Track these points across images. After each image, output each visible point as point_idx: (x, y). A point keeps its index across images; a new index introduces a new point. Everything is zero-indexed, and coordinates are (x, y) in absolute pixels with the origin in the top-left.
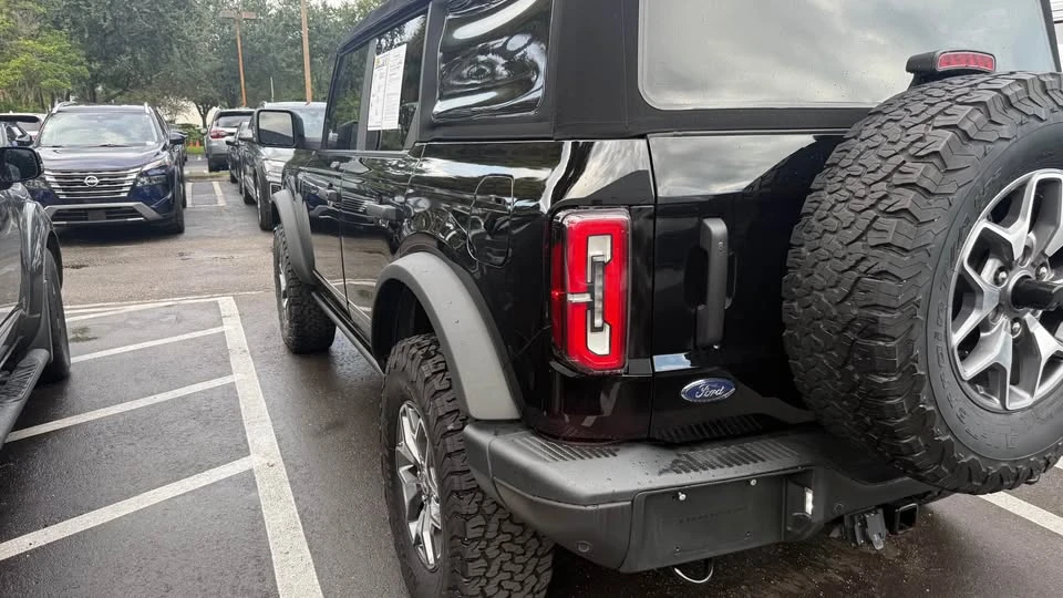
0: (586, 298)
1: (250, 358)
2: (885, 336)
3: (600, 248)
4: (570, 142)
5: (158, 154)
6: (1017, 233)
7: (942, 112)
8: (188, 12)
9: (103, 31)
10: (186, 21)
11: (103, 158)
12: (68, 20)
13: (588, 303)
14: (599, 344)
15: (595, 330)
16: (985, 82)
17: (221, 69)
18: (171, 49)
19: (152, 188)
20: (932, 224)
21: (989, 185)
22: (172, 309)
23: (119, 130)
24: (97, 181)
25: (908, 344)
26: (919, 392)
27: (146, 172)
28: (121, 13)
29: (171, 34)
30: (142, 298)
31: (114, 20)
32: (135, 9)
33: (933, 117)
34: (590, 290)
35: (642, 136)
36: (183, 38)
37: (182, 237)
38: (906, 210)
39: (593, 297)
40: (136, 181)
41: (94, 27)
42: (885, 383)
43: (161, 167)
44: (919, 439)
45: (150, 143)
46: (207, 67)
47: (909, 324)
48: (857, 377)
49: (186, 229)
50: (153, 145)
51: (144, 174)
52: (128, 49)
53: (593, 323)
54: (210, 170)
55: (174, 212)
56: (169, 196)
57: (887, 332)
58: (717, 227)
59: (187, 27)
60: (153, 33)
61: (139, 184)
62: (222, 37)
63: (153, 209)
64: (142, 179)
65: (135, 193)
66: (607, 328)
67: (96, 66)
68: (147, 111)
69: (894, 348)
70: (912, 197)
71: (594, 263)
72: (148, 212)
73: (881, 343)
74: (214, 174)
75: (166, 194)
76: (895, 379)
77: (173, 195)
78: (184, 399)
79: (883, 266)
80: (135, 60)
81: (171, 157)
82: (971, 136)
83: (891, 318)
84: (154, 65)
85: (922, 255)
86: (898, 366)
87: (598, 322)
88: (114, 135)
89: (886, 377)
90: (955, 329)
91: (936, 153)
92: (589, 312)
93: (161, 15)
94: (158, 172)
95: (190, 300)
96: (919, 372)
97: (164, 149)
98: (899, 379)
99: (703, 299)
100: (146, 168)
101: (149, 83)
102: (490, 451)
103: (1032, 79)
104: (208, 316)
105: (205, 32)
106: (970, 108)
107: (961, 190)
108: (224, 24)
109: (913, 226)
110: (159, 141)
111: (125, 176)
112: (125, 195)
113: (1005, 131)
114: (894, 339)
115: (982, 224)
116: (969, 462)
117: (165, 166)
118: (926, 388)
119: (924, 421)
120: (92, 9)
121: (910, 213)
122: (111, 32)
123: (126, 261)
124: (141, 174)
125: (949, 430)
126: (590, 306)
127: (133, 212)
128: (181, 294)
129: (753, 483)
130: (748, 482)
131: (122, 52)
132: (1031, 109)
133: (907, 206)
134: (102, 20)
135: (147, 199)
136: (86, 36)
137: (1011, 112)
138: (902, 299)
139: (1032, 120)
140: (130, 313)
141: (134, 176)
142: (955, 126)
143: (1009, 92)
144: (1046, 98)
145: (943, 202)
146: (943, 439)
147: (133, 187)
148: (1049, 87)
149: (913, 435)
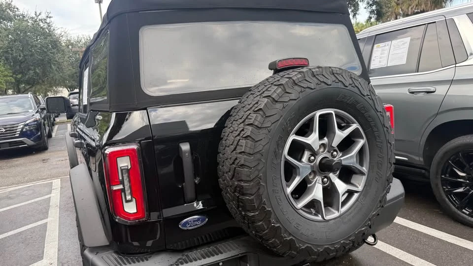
0: (121, 187)
1: (58, 210)
2: (248, 194)
3: (124, 163)
4: (115, 113)
5: (33, 115)
6: (313, 140)
7: (267, 90)
8: (57, 50)
9: (20, 61)
10: (57, 54)
11: (10, 119)
12: (3, 58)
13: (121, 189)
14: (131, 208)
15: (127, 201)
16: (288, 74)
17: (76, 73)
18: (51, 67)
19: (31, 131)
20: (261, 141)
21: (289, 120)
22: (30, 188)
23: (19, 106)
24: (4, 130)
25: (259, 197)
26: (270, 218)
27: (28, 124)
28: (27, 53)
29: (50, 60)
30: (18, 183)
31: (24, 56)
32: (33, 51)
33: (264, 92)
34: (122, 183)
35: (145, 109)
36: (56, 61)
37: (46, 151)
38: (248, 136)
39: (124, 186)
40: (23, 128)
41: (15, 60)
42: (253, 215)
43: (34, 121)
44: (276, 240)
45: (30, 111)
46: (68, 72)
47: (258, 187)
48: (243, 213)
49: (49, 147)
50: (32, 111)
51: (27, 125)
52: (32, 68)
53: (126, 198)
54: (68, 118)
55: (42, 141)
56: (39, 133)
57: (248, 192)
58: (185, 147)
59: (57, 57)
60: (43, 60)
61: (24, 130)
62: (76, 59)
63: (31, 140)
64: (26, 127)
65: (23, 134)
66: (134, 200)
67: (19, 76)
68: (30, 97)
69: (253, 199)
70: (251, 129)
71: (122, 170)
72: (29, 142)
73: (248, 197)
74: (69, 120)
75: (37, 133)
76: (257, 213)
77: (41, 133)
78: (20, 233)
79: (242, 162)
80: (36, 73)
81: (41, 116)
82: (276, 100)
83: (249, 185)
84: (45, 74)
85: (258, 156)
86: (256, 207)
87: (129, 197)
88: (17, 108)
89: (253, 213)
90: (288, 186)
91: (261, 109)
92: (123, 194)
93: (45, 52)
94: (33, 123)
95: (41, 182)
96: (267, 209)
97: (37, 112)
98: (259, 213)
99: (182, 180)
100: (27, 122)
101: (43, 82)
102: (91, 263)
103: (307, 71)
104: (47, 189)
105: (66, 58)
106: (277, 87)
107: (273, 125)
108: (76, 54)
109: (252, 143)
110: (35, 109)
111: (17, 127)
112: (18, 135)
113: (293, 96)
114: (252, 195)
115: (292, 137)
116: (305, 248)
117: (37, 121)
118: (272, 216)
119: (276, 231)
120: (14, 52)
121: (250, 137)
122: (24, 62)
123: (17, 166)
124: (25, 125)
125: (290, 234)
126: (123, 190)
127: (22, 143)
128: (38, 180)
129: (221, 264)
130: (219, 263)
131: (29, 70)
132: (305, 85)
133: (249, 134)
134: (19, 56)
135: (29, 137)
136: (12, 64)
137: (296, 88)
138: (252, 177)
139: (307, 89)
140: (10, 192)
141: (22, 126)
142: (269, 96)
143: (295, 78)
144: (314, 79)
145: (265, 131)
146: (288, 239)
147: (22, 131)
148: (315, 74)
149: (273, 238)
